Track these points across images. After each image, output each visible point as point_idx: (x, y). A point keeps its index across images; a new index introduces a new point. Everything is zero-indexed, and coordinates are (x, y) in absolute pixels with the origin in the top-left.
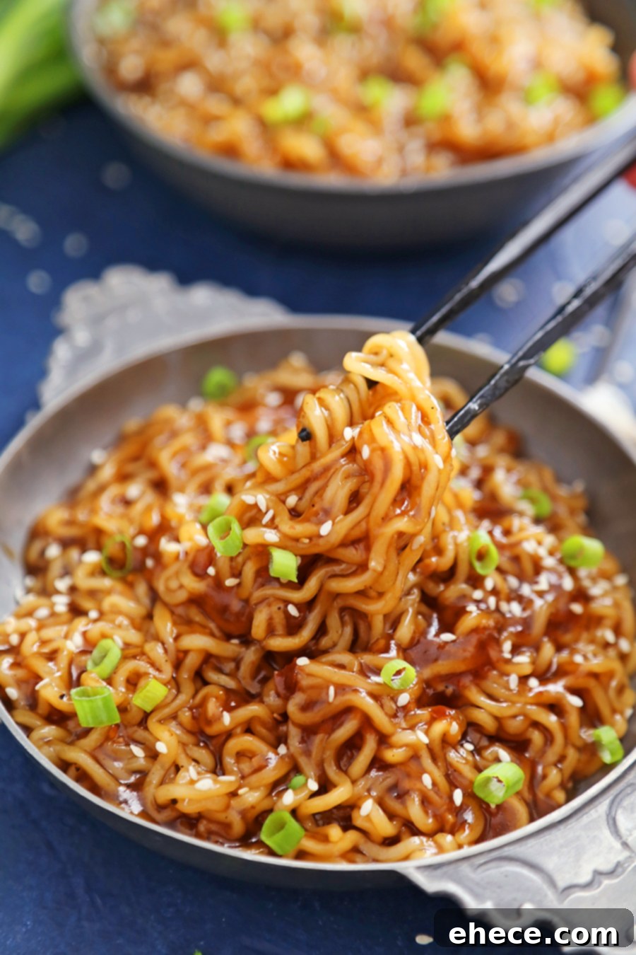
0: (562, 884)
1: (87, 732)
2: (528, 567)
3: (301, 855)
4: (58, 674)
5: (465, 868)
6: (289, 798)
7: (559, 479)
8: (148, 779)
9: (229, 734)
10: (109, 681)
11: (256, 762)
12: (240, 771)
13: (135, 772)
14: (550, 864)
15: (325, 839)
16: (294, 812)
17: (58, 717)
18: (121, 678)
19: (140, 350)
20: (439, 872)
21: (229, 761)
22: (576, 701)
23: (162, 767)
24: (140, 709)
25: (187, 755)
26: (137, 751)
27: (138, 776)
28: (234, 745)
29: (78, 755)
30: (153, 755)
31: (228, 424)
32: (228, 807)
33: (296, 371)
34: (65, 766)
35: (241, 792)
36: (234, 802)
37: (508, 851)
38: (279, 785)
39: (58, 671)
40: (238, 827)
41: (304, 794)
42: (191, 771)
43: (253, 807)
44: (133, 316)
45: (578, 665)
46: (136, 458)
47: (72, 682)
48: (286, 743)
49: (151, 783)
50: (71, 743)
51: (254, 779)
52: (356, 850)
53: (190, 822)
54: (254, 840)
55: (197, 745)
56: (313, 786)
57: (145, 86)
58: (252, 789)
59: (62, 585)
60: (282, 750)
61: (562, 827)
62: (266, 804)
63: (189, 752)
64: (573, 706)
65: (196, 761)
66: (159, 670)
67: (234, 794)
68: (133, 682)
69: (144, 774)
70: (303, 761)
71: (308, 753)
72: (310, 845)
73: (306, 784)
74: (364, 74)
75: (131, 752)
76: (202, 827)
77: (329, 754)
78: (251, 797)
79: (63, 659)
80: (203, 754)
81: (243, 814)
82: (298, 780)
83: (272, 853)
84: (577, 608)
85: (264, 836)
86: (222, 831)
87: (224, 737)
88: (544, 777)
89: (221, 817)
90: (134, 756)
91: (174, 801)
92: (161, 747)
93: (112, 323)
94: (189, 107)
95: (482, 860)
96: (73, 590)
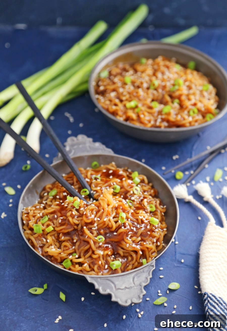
0: (117, 287)
1: (35, 234)
2: (140, 221)
3: (70, 269)
4: (34, 221)
5: (99, 279)
6: (71, 257)
7: (160, 204)
8: (45, 246)
9: (64, 241)
10: (43, 225)
11: (67, 248)
12: (63, 249)
13: (43, 244)
14: (116, 283)
15: (75, 267)
16: (71, 261)
17: (32, 229)
18: (46, 225)
19: (79, 154)
20: (93, 279)
21: (62, 247)
22: (141, 253)
23: (48, 245)
24: (47, 232)
25: (54, 243)
26: (44, 240)
27: (43, 245)
28: (64, 244)
29: (32, 238)
30: (47, 242)
31: (92, 174)
32: (58, 256)
33: (113, 166)
34: (29, 240)
35: (62, 253)
36: (59, 255)
37: (109, 278)
38: (70, 254)
39: (34, 220)
40: (59, 260)
41: (74, 257)
42: (53, 247)
43: (63, 257)
44: (81, 146)
45: (144, 245)
46: (70, 178)
47: (36, 223)
48: (75, 246)
49: (45, 247)
50: (32, 235)
51: (66, 251)
52: (81, 271)
53: (50, 257)
54: (62, 264)
55: (57, 242)
56: (77, 256)
57: (103, 93)
58: (64, 253)
59: (44, 202)
60: (74, 247)
61: (122, 276)
62: (66, 257)
63: (55, 243)
64: (140, 254)
65: (56, 245)
66: (54, 224)
67: (60, 253)
68: (48, 226)
69: (44, 245)
70: (77, 251)
71: (78, 250)
72: (72, 268)
73: (75, 256)
74: (153, 100)
75: (43, 240)
76: (52, 259)
77: (83, 252)
78: (63, 255)
79: (36, 218)
80: (57, 244)
81: (61, 258)
82: (74, 254)
83: (65, 268)
84: (149, 233)
85: (63, 264)
86: (55, 260)
87: (63, 242)
88: (128, 266)
89: (56, 257)
90: (43, 241)
91: (47, 252)
92: (48, 241)
93: (75, 147)
94: (111, 101)
95: (103, 279)
96: (46, 203)
